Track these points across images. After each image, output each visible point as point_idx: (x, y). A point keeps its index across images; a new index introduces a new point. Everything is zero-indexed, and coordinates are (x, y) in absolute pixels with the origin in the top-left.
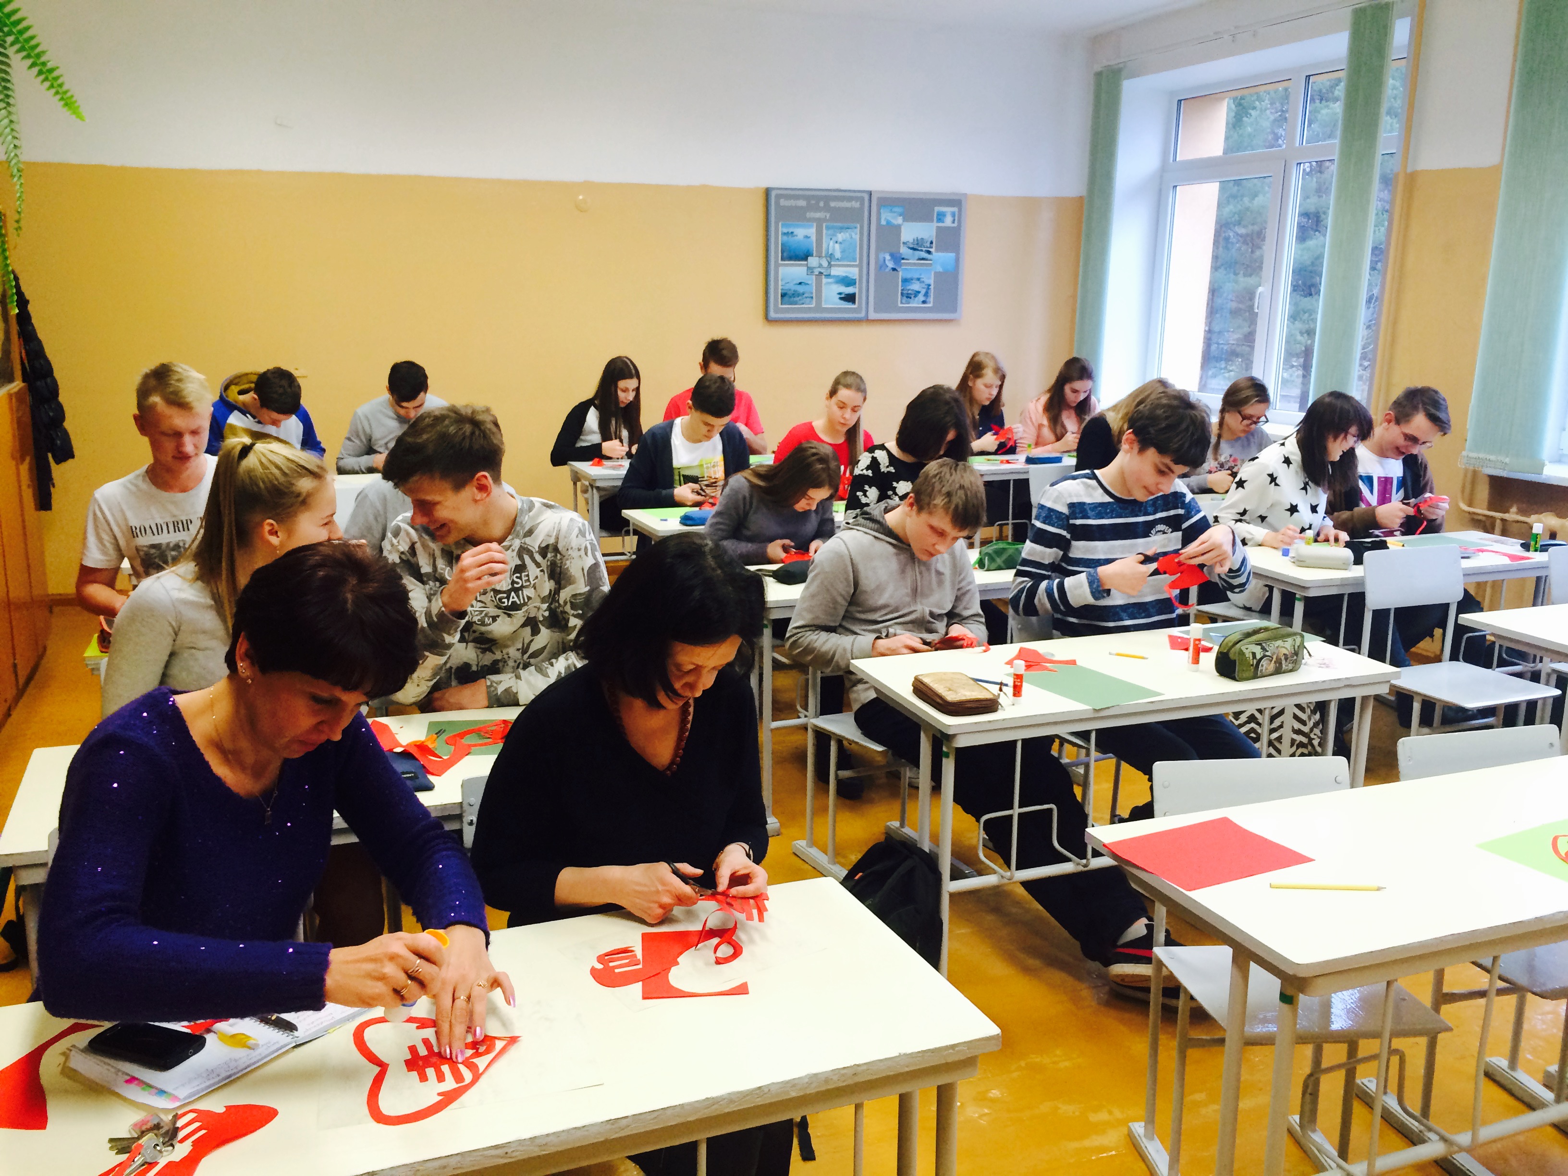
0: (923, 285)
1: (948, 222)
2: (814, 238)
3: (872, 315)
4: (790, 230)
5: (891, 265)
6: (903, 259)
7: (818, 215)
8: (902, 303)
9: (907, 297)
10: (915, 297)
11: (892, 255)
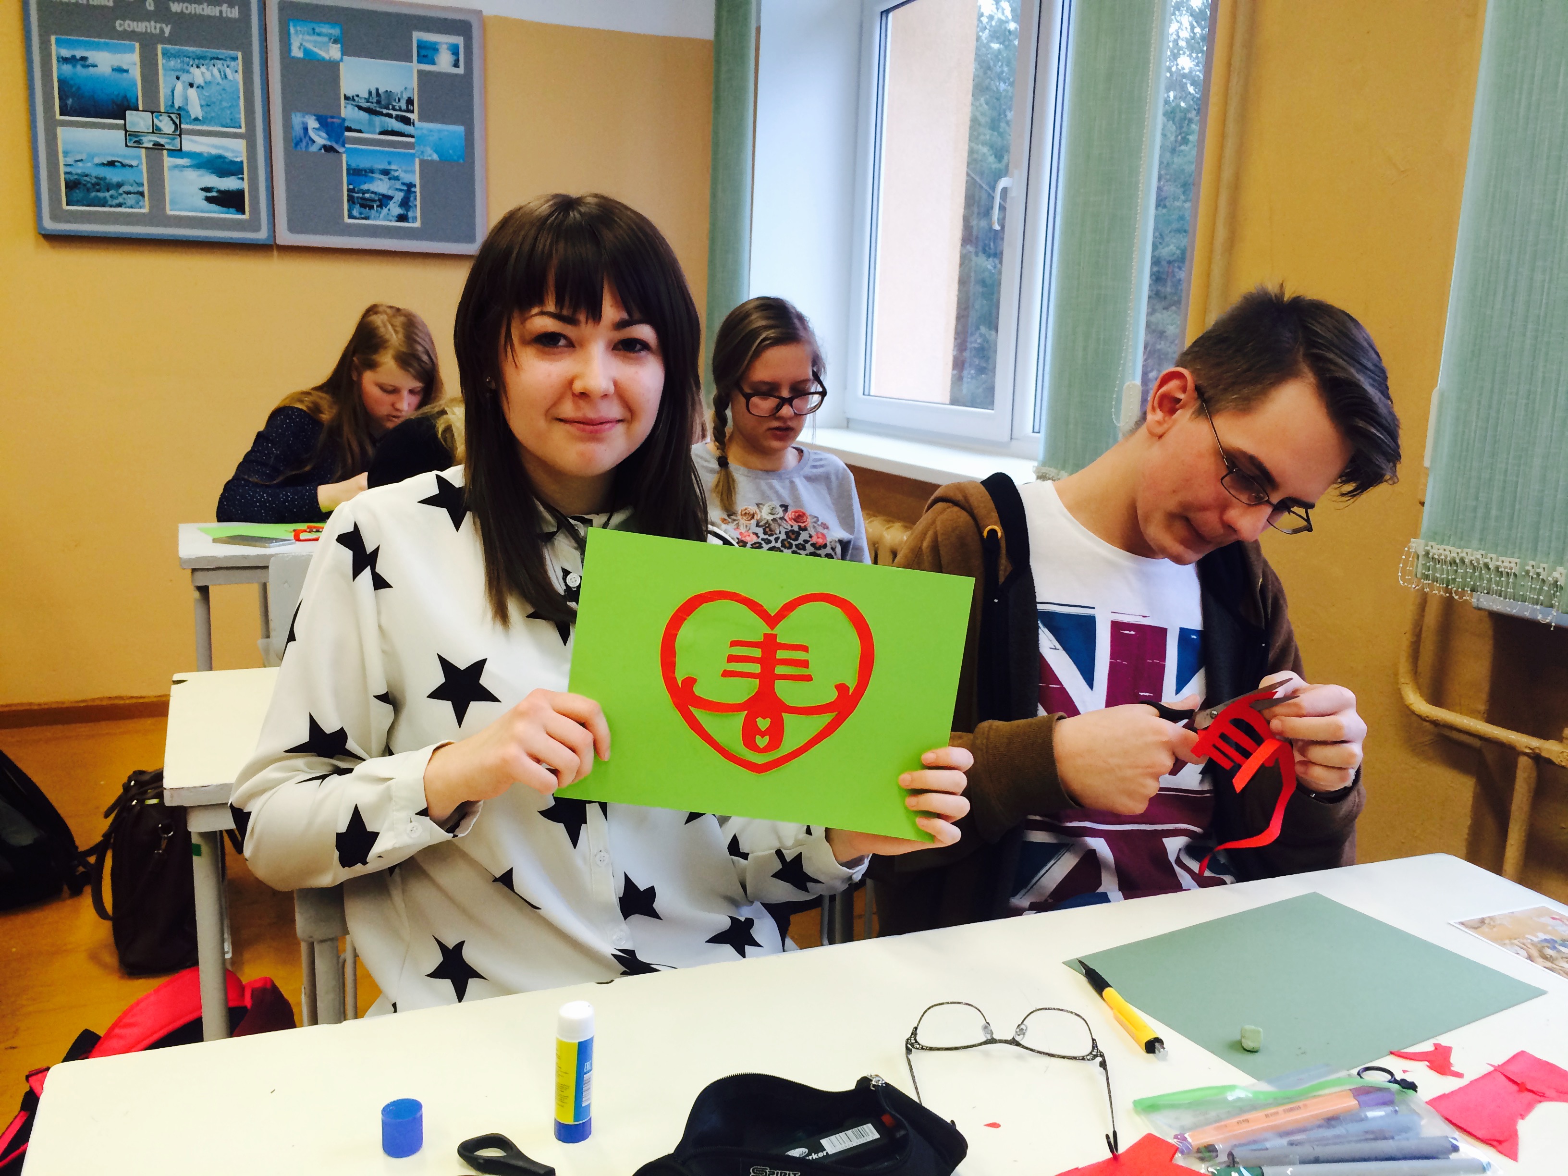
0: (398, 185)
1: (444, 63)
2: (136, 73)
3: (285, 237)
4: (79, 54)
5: (321, 139)
6: (349, 129)
7: (141, 27)
8: (351, 216)
9: (363, 206)
10: (381, 206)
11: (320, 119)
